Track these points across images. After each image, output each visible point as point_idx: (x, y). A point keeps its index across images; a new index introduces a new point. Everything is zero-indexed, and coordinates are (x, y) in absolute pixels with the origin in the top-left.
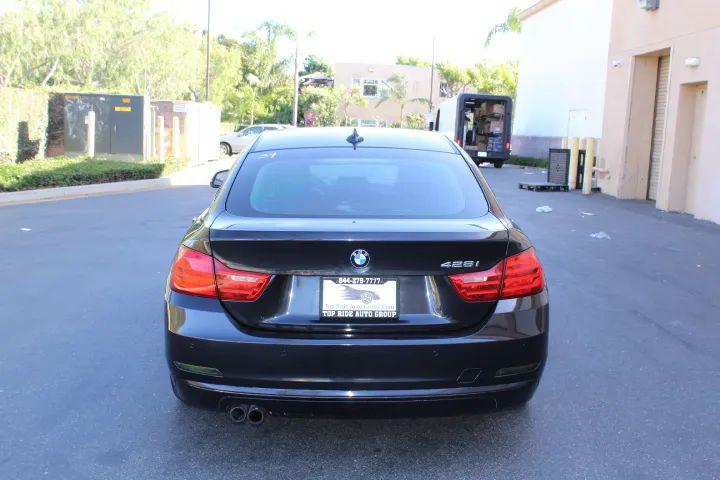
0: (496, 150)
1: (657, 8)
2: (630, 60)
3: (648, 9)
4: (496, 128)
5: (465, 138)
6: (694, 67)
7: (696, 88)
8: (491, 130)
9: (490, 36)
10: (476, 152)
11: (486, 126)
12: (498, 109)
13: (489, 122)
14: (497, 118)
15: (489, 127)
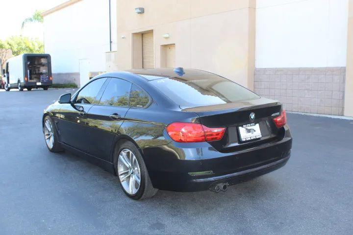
0: (45, 81)
1: (143, 12)
2: (131, 36)
3: (139, 13)
4: (43, 70)
5: (29, 77)
6: (167, 38)
7: (166, 47)
8: (41, 71)
9: (23, 24)
10: (36, 83)
11: (37, 70)
12: (43, 61)
13: (39, 68)
14: (43, 65)
15: (39, 70)
